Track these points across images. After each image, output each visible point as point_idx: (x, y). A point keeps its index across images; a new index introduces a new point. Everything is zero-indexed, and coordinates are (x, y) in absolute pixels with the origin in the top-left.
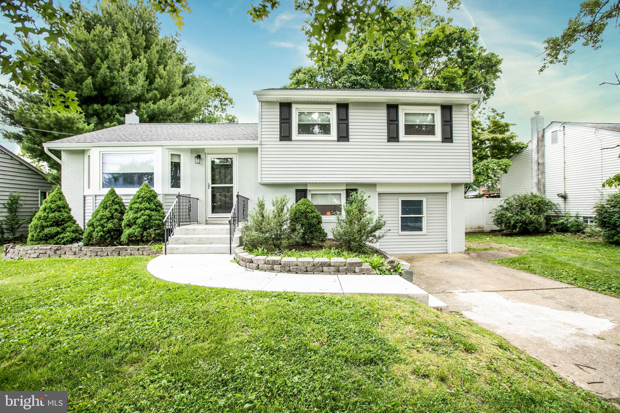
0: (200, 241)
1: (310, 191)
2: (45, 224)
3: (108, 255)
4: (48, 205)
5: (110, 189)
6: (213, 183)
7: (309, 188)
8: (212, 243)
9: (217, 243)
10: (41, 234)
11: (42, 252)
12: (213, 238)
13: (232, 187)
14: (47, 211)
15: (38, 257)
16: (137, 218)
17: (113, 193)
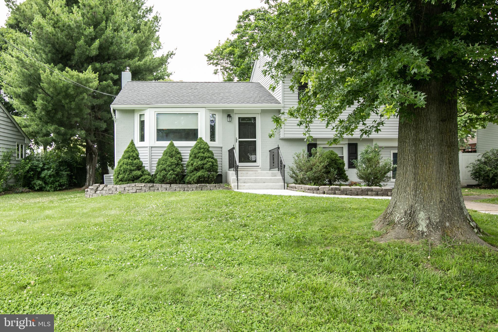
0: (256, 181)
1: (319, 144)
2: (132, 168)
3: (193, 190)
4: (131, 154)
5: (170, 142)
6: (239, 138)
7: (318, 143)
8: (264, 182)
9: (268, 182)
10: (130, 176)
11: (138, 188)
12: (266, 179)
13: (255, 141)
14: (131, 158)
15: (136, 192)
16: (204, 164)
17: (172, 145)
